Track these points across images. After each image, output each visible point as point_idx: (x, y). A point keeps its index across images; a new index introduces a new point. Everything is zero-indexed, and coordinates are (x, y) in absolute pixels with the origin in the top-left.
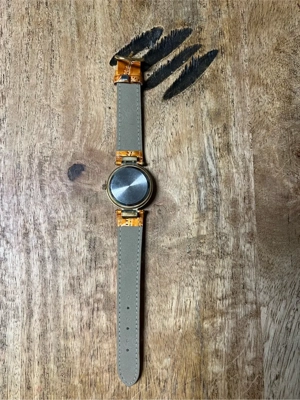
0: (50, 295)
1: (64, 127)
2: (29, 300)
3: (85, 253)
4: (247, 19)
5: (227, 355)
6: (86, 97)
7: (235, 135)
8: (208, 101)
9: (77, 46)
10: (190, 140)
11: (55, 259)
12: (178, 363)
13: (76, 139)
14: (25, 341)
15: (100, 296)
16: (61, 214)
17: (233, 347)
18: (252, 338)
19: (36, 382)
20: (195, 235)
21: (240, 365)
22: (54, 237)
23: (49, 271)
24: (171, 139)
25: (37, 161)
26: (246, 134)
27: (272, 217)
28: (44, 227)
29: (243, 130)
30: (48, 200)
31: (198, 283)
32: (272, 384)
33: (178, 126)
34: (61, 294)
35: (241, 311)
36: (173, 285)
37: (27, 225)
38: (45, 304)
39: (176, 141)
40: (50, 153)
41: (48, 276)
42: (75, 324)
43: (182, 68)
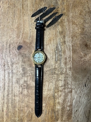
0: (10, 83)
1: (17, 34)
2: (4, 85)
3: (21, 72)
4: (72, 5)
5: (62, 103)
6: (24, 26)
7: (67, 39)
8: (59, 28)
9: (22, 11)
10: (54, 40)
11: (12, 73)
12: (47, 105)
13: (20, 38)
14: (2, 97)
15: (25, 84)
16: (15, 60)
17: (64, 101)
18: (69, 99)
19: (5, 109)
20: (54, 68)
21: (65, 107)
22: (12, 66)
23: (10, 77)
24: (48, 39)
25: (9, 44)
26: (70, 39)
27: (77, 63)
28: (10, 64)
29: (69, 37)
30: (11, 55)
31: (54, 82)
32: (75, 113)
33: (51, 36)
34: (14, 83)
35: (67, 91)
36: (47, 82)
37: (5, 63)
38: (9, 86)
39: (49, 40)
40: (12, 42)
41: (10, 78)
42: (18, 92)
43: (52, 19)
